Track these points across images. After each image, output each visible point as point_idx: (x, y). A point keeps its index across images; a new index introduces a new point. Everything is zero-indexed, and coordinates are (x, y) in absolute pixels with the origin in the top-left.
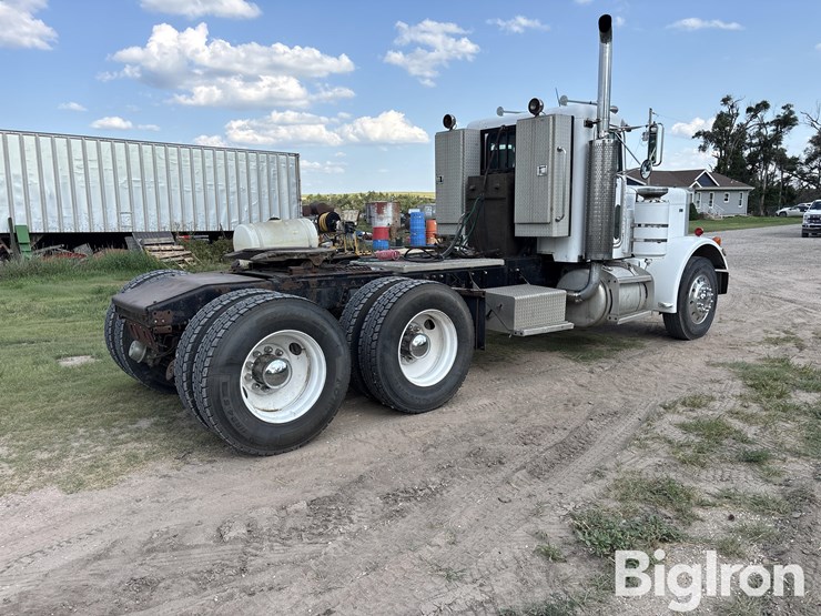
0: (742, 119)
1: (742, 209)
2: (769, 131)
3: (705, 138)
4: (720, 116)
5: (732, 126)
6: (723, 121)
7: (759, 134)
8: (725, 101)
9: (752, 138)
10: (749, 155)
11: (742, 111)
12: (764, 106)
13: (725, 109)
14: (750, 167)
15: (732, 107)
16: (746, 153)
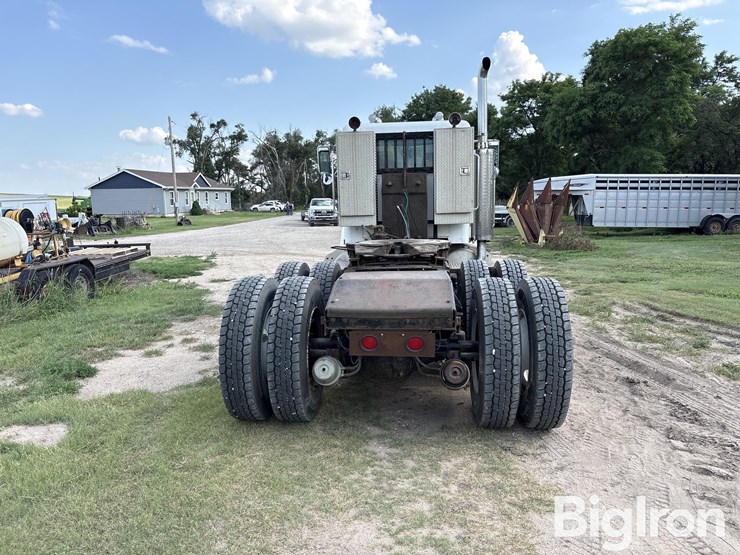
0: (207, 132)
1: (228, 206)
2: (228, 144)
3: (180, 145)
4: (191, 129)
5: (201, 137)
6: (193, 133)
7: (219, 146)
8: (194, 116)
9: (215, 148)
10: (216, 162)
11: (207, 126)
12: (222, 123)
13: (195, 123)
14: (217, 172)
15: (199, 121)
16: (213, 161)
